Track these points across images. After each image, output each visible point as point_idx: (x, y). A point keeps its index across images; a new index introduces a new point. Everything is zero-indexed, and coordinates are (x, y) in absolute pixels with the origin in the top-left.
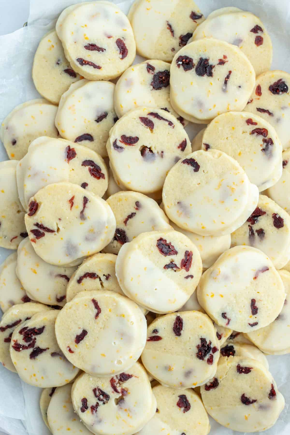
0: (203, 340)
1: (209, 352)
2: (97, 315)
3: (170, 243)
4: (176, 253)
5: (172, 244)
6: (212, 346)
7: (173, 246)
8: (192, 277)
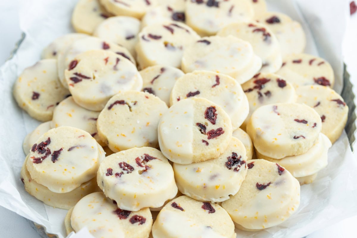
0: (234, 154)
1: (238, 163)
2: (215, 86)
3: (217, 115)
4: (214, 123)
5: (217, 116)
6: (241, 160)
7: (216, 117)
8: (207, 144)
